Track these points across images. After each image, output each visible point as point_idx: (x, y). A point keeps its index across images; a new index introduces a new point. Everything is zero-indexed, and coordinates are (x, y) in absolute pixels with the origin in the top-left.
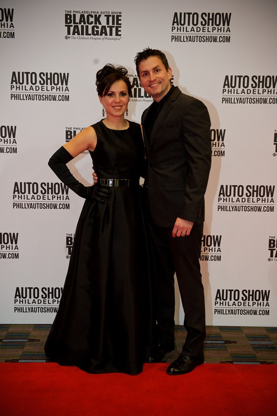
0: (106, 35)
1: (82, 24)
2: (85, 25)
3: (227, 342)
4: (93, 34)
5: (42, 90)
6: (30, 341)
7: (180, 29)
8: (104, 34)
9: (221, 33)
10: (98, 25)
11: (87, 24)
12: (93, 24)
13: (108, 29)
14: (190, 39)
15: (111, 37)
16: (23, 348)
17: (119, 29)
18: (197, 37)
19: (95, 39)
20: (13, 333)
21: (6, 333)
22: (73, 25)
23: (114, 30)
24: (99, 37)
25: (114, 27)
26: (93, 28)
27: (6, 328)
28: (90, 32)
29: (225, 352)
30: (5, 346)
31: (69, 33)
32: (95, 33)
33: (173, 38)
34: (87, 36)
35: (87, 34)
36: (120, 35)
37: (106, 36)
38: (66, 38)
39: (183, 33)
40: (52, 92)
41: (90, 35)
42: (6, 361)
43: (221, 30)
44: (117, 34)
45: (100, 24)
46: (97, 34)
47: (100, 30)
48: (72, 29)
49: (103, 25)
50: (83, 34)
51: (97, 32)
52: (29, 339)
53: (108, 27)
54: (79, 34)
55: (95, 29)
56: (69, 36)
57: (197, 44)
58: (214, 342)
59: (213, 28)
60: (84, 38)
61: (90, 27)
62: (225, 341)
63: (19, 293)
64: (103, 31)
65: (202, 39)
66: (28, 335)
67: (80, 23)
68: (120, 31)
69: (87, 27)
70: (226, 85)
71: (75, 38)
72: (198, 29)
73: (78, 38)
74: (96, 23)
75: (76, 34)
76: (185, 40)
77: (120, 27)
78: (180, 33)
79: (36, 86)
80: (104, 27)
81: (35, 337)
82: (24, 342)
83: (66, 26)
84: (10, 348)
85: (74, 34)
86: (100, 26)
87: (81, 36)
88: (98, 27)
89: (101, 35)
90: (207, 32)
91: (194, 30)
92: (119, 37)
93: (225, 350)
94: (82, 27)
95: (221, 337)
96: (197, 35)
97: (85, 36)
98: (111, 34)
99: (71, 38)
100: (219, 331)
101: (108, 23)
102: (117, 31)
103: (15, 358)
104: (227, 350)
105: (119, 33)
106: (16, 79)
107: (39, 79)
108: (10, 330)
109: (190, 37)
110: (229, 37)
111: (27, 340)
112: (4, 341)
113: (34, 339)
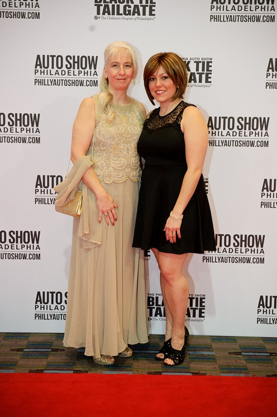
0: (139, 14)
1: (113, 3)
2: (116, 5)
3: (271, 354)
4: (125, 14)
5: (68, 75)
6: (53, 351)
7: (220, 8)
8: (136, 14)
9: (264, 12)
10: (130, 4)
11: (118, 4)
12: (125, 4)
13: (141, 9)
14: (231, 19)
15: (144, 17)
16: (47, 358)
17: (153, 8)
18: (238, 16)
19: (127, 19)
20: (35, 342)
21: (26, 342)
22: (103, 4)
23: (147, 9)
24: (131, 16)
25: (147, 6)
26: (125, 7)
27: (25, 337)
28: (121, 11)
29: (271, 364)
30: (27, 355)
31: (98, 13)
32: (127, 13)
33: (212, 17)
34: (118, 16)
35: (118, 14)
36: (154, 15)
37: (139, 16)
38: (96, 18)
39: (223, 12)
40: (79, 77)
41: (122, 14)
42: (30, 371)
43: (264, 8)
44: (151, 14)
45: (132, 2)
46: (129, 14)
47: (132, 9)
48: (102, 8)
49: (135, 4)
50: (113, 14)
51: (129, 11)
52: (52, 349)
53: (141, 6)
54: (109, 14)
55: (127, 8)
56: (98, 16)
57: (238, 24)
58: (257, 354)
59: (256, 6)
60: (115, 19)
61: (122, 6)
62: (270, 353)
63: (40, 298)
64: (136, 11)
65: (244, 19)
66: (50, 345)
67: (111, 2)
68: (154, 10)
69: (118, 6)
70: (271, 68)
71: (105, 19)
72: (240, 8)
73: (109, 18)
74: (128, 2)
75: (106, 14)
76: (225, 19)
77: (155, 6)
78: (220, 12)
79: (62, 71)
80: (136, 7)
81: (59, 346)
82: (47, 351)
83: (95, 5)
84: (33, 358)
85: (104, 14)
86: (132, 6)
87: (111, 16)
88: (130, 7)
89: (134, 14)
90: (249, 11)
91: (235, 9)
92: (153, 17)
93: (270, 363)
94: (113, 6)
95: (265, 348)
96: (239, 15)
97: (116, 16)
98: (144, 14)
99: (101, 18)
100: (262, 342)
101: (141, 2)
102: (151, 10)
103: (40, 369)
104: (272, 363)
105: (153, 13)
106: (40, 62)
107: (65, 63)
108: (31, 339)
109: (231, 16)
110: (274, 16)
111: (50, 350)
112: (25, 350)
113: (58, 349)
